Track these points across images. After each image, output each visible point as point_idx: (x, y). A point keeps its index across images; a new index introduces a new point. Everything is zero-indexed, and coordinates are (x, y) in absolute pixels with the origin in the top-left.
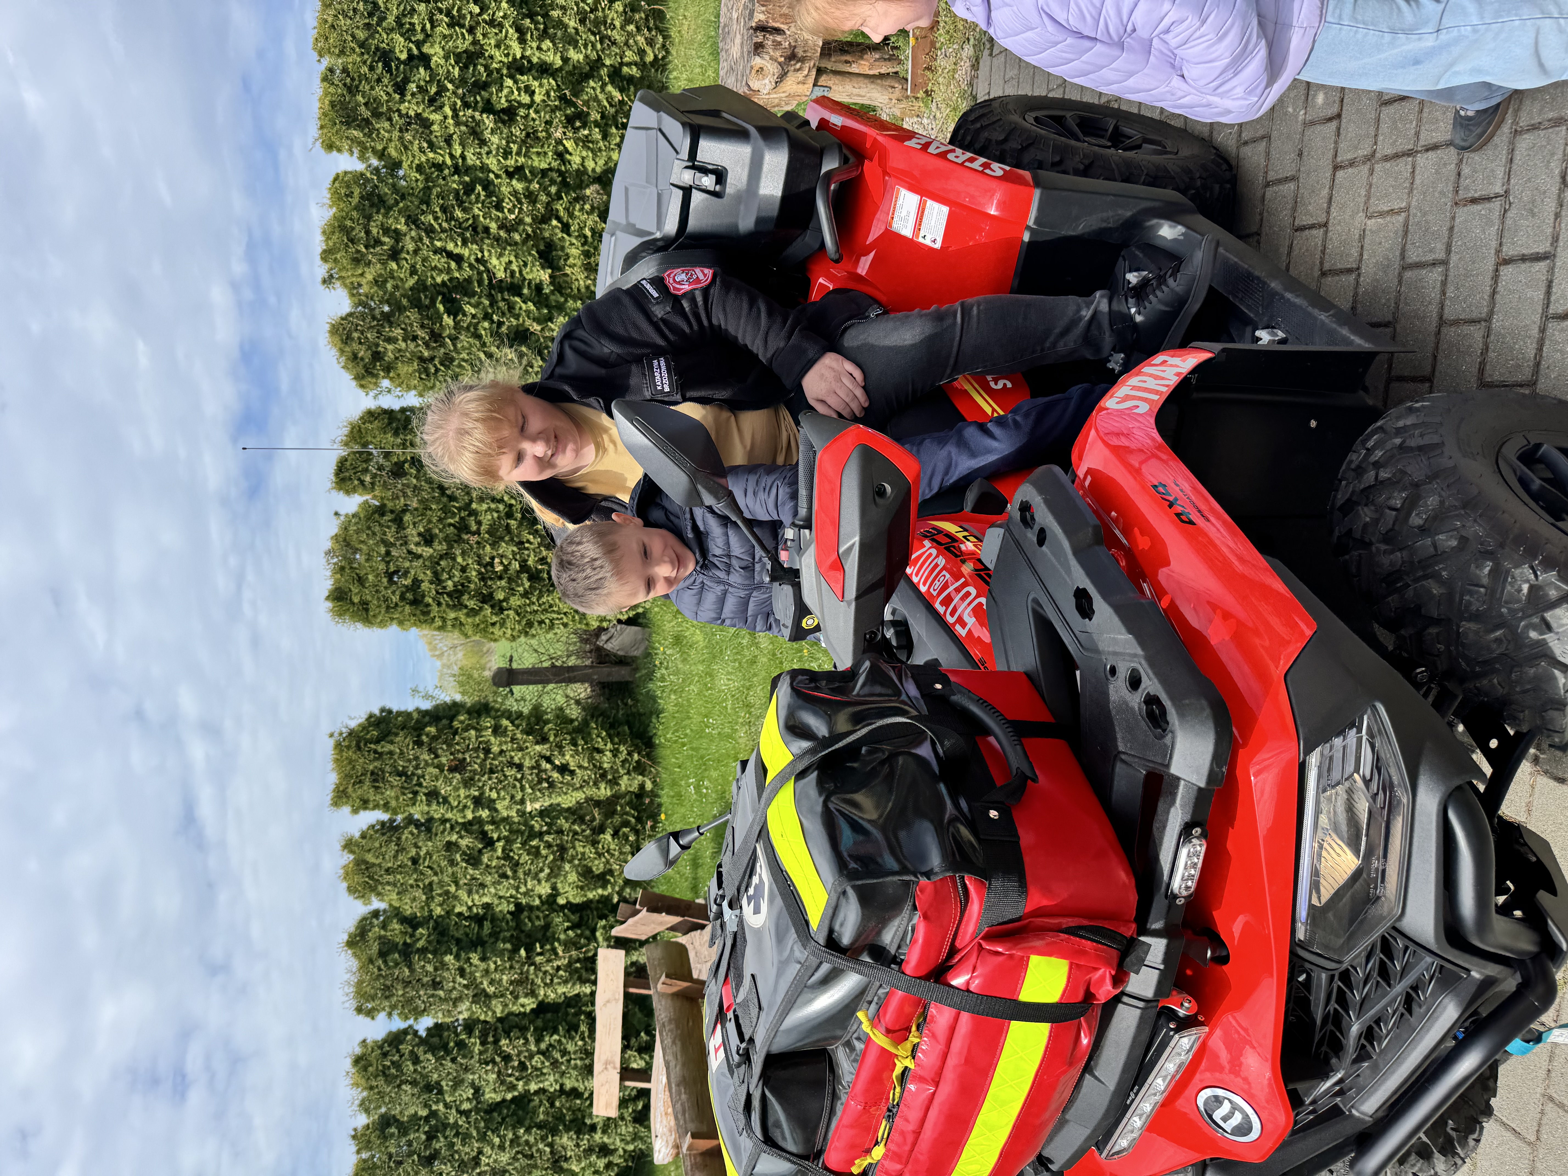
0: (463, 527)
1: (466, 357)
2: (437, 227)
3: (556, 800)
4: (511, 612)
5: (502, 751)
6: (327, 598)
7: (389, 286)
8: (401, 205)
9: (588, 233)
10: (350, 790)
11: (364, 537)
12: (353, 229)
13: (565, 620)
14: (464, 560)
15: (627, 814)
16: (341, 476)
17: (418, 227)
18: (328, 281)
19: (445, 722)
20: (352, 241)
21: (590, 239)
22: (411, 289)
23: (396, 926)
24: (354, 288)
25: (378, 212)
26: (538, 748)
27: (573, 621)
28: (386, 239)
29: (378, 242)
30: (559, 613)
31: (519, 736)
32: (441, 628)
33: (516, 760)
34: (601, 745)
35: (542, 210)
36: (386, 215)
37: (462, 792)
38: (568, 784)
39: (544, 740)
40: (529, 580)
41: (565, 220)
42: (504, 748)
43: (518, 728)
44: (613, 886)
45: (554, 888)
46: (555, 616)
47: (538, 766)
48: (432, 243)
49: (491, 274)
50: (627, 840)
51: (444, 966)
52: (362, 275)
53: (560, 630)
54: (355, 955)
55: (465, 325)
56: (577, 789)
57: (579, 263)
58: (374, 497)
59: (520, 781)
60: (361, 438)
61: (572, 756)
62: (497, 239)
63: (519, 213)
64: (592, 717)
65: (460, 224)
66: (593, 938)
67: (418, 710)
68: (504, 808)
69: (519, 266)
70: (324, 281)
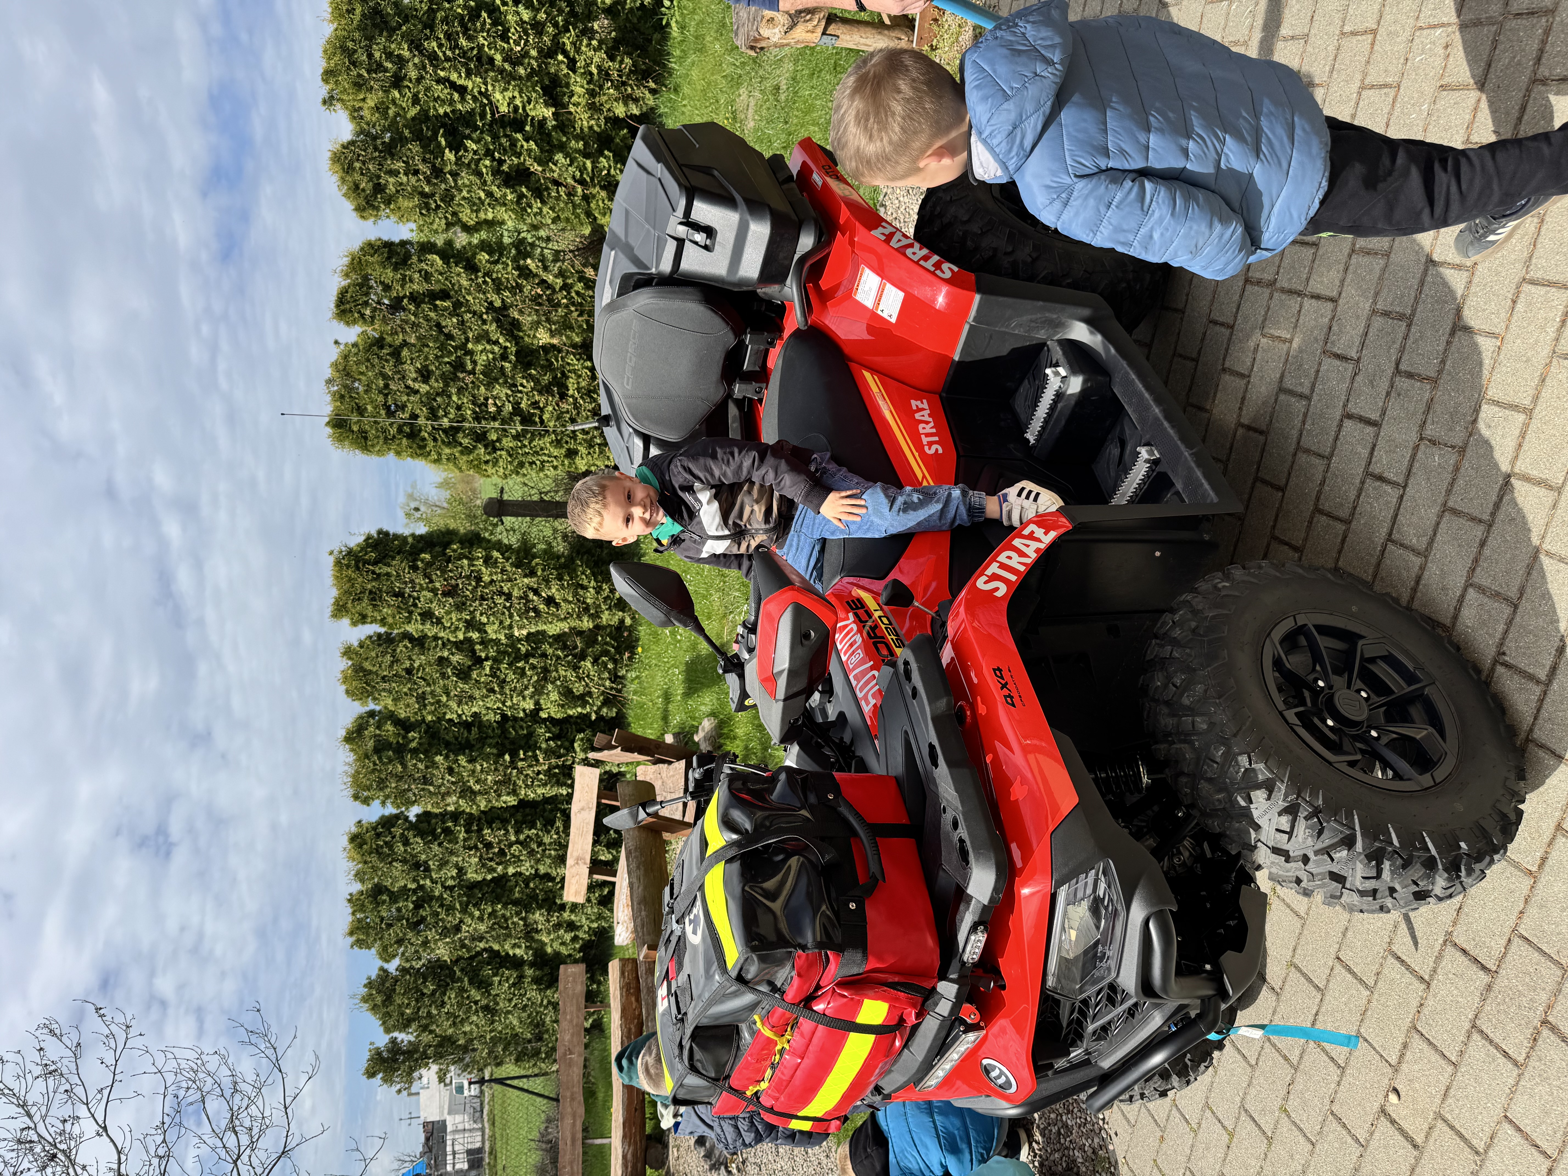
0: (459, 366)
1: (467, 195)
2: (441, 54)
3: (541, 627)
4: (504, 453)
5: (492, 581)
6: (328, 424)
7: (391, 112)
8: (404, 28)
9: (595, 71)
10: (349, 605)
11: (363, 368)
12: (355, 51)
13: (555, 463)
14: (459, 399)
15: (607, 643)
16: (342, 308)
17: (421, 52)
18: (329, 102)
19: (438, 549)
20: (354, 64)
21: (596, 77)
22: (413, 119)
23: (389, 727)
24: (355, 110)
25: (381, 35)
26: (526, 580)
27: (563, 465)
28: (389, 65)
29: (380, 67)
30: (549, 456)
31: (509, 569)
32: (436, 461)
33: (505, 590)
34: (585, 583)
35: (549, 43)
36: (389, 39)
37: (453, 615)
38: (553, 614)
39: (532, 573)
40: (522, 423)
41: (572, 55)
42: (495, 578)
43: (507, 559)
44: (592, 705)
45: (537, 703)
46: (546, 458)
47: (525, 597)
48: (435, 72)
49: (494, 108)
50: (606, 667)
51: (434, 765)
52: (364, 100)
53: (551, 472)
54: (352, 750)
55: (466, 161)
56: (561, 620)
57: (584, 103)
58: (374, 330)
59: (509, 609)
60: (361, 270)
61: (558, 590)
62: (502, 71)
63: (525, 45)
64: (578, 553)
65: (465, 53)
66: (571, 749)
67: (413, 535)
68: (492, 632)
69: (522, 102)
70: (324, 102)
